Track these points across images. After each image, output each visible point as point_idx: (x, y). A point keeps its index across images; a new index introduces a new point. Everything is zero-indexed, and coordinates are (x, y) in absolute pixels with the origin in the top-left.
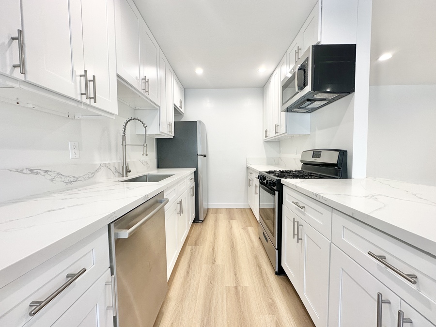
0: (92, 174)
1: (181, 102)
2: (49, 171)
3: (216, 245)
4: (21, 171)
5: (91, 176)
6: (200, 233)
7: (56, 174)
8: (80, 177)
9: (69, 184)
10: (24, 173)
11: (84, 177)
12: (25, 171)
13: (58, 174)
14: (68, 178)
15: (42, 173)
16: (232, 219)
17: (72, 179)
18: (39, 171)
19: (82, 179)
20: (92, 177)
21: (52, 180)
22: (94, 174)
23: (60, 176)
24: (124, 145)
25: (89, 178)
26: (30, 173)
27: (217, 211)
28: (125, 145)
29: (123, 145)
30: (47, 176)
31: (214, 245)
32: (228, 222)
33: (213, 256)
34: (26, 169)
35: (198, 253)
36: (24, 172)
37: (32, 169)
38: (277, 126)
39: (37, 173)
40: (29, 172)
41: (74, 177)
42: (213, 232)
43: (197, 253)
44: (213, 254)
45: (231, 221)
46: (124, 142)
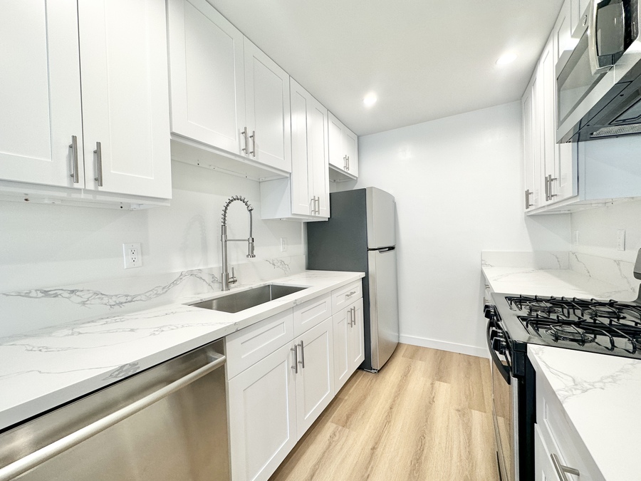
0: (164, 288)
1: (347, 159)
2: (78, 291)
3: (383, 439)
4: (27, 295)
5: (160, 291)
6: (365, 397)
7: (91, 295)
8: (139, 295)
9: (117, 308)
10: (31, 297)
11: (147, 294)
12: (34, 294)
13: (96, 294)
14: (114, 299)
15: (66, 294)
16: (440, 379)
17: (123, 300)
18: (59, 292)
19: (143, 298)
20: (163, 293)
21: (84, 303)
22: (166, 289)
23: (100, 296)
24: (224, 240)
25: (157, 295)
26: (43, 296)
27: (416, 351)
28: (226, 241)
29: (222, 240)
30: (74, 298)
31: (380, 439)
32: (428, 384)
33: (367, 468)
34: (36, 290)
35: (341, 449)
36: (31, 295)
37: (46, 290)
38: (549, 180)
39: (56, 296)
40: (41, 295)
41: (127, 296)
42: (390, 401)
43: (338, 447)
44: (370, 462)
45: (437, 383)
46: (223, 236)
